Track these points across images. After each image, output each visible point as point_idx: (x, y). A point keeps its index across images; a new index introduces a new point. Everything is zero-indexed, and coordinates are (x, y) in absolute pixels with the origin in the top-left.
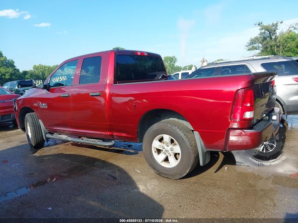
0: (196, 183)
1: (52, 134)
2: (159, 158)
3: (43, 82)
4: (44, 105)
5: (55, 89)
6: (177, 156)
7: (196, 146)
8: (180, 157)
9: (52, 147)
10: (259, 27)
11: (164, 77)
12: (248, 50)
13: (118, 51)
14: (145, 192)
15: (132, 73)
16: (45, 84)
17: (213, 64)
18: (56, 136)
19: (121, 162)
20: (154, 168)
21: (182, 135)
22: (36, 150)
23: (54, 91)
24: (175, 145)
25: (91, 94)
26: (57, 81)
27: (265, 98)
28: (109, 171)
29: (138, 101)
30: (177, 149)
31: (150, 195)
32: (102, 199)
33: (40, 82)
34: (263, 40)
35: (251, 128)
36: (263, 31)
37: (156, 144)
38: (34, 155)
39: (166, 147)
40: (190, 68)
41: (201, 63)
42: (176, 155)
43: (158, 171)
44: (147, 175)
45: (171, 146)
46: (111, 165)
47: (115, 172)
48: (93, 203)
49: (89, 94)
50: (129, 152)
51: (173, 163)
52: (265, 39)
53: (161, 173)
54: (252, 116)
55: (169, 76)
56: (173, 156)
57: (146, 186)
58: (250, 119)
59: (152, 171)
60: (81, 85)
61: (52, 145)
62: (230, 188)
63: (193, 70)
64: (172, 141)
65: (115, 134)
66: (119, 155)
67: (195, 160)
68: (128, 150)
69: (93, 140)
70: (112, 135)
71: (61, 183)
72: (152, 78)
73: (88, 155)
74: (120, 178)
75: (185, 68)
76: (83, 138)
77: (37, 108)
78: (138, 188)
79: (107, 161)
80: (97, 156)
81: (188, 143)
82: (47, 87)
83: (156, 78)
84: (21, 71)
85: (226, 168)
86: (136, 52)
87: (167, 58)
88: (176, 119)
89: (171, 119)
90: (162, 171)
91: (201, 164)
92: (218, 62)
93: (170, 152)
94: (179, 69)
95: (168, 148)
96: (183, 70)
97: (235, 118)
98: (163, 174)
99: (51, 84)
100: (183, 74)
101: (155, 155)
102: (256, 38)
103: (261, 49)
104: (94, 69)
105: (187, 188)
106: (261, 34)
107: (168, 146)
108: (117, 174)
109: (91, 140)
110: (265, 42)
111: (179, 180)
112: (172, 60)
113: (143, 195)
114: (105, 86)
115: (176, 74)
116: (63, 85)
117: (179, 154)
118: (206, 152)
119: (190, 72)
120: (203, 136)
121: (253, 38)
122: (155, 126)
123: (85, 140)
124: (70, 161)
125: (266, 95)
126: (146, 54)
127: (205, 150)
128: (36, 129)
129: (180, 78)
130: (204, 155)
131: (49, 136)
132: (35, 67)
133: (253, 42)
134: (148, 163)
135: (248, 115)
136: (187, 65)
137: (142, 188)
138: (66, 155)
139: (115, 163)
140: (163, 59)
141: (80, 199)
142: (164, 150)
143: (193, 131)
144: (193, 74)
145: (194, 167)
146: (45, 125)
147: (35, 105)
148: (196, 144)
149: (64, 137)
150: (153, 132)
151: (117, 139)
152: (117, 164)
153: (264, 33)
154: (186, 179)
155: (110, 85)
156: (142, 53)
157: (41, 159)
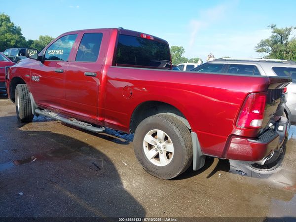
0: (185, 187)
1: (41, 109)
2: (150, 154)
3: (38, 53)
4: (36, 78)
5: (49, 62)
6: (170, 154)
7: (192, 148)
8: (172, 157)
9: (41, 123)
10: (272, 30)
11: (168, 66)
12: (257, 51)
13: (121, 30)
14: (128, 189)
15: (135, 57)
16: (39, 55)
17: (221, 60)
18: (45, 113)
19: (109, 150)
20: (143, 164)
21: (178, 133)
22: (23, 124)
23: (49, 65)
24: (169, 142)
25: (86, 73)
26: (53, 53)
27: (274, 105)
28: (94, 160)
29: (136, 88)
30: (171, 148)
31: (133, 194)
32: (80, 191)
33: (35, 52)
34: (274, 44)
35: (256, 138)
36: (275, 34)
37: (148, 138)
38: (20, 129)
39: (158, 144)
40: (196, 61)
41: (208, 58)
42: (168, 153)
43: (146, 168)
44: (133, 170)
45: (164, 143)
46: (98, 152)
47: (101, 161)
48: (69, 194)
49: (84, 73)
50: (120, 140)
51: (164, 162)
52: (276, 42)
53: (149, 170)
54: (260, 125)
55: (173, 66)
56: (164, 154)
57: (130, 182)
58: (257, 129)
59: (141, 167)
60: (77, 62)
61: (41, 121)
62: (221, 199)
63: (199, 63)
64: (166, 138)
65: (106, 120)
66: (109, 143)
67: (188, 163)
68: (119, 138)
69: (83, 123)
70: (103, 121)
71: (40, 165)
72: (156, 65)
73: (76, 138)
74: (105, 169)
75: (191, 61)
76: (72, 119)
77: (29, 80)
78: (121, 184)
79: (95, 147)
80: (85, 140)
81: (183, 144)
82: (41, 59)
83: (160, 66)
84: (27, 40)
85: (220, 174)
86: (142, 34)
87: (174, 48)
88: (174, 115)
89: (168, 113)
90: (150, 169)
91: (194, 168)
92: (227, 59)
93: (162, 149)
94: (185, 60)
95: (161, 145)
96: (189, 62)
97: (240, 124)
98: (151, 171)
99: (47, 57)
100: (188, 66)
101: (146, 150)
102: (267, 41)
103: (270, 52)
104: (94, 46)
105: (175, 192)
106: (273, 37)
107: (161, 143)
108: (102, 164)
109: (80, 122)
110: (275, 46)
111: (167, 181)
112: (180, 50)
113: (126, 192)
114: (102, 66)
115: (181, 65)
116: (59, 59)
117: (171, 153)
118: (201, 157)
119: (196, 66)
120: (201, 139)
121: (264, 40)
122: (150, 119)
123: (74, 122)
124: (55, 142)
125: (276, 101)
126: (152, 39)
127: (201, 154)
128: (26, 102)
129: (185, 69)
130: (199, 158)
131: (38, 111)
132: (42, 38)
133: (263, 44)
134: (137, 157)
135: (255, 123)
136: (193, 58)
137: (126, 184)
138: (53, 134)
139: (102, 151)
140: (170, 48)
141: (57, 187)
142: (156, 146)
143: (190, 130)
144: (199, 67)
145: (186, 169)
146: (35, 99)
147: (27, 76)
148: (191, 145)
149: (53, 115)
150: (147, 125)
151: (107, 126)
152: (105, 153)
153: (276, 36)
154: (175, 181)
155: (108, 66)
156: (148, 36)
157: (26, 134)
